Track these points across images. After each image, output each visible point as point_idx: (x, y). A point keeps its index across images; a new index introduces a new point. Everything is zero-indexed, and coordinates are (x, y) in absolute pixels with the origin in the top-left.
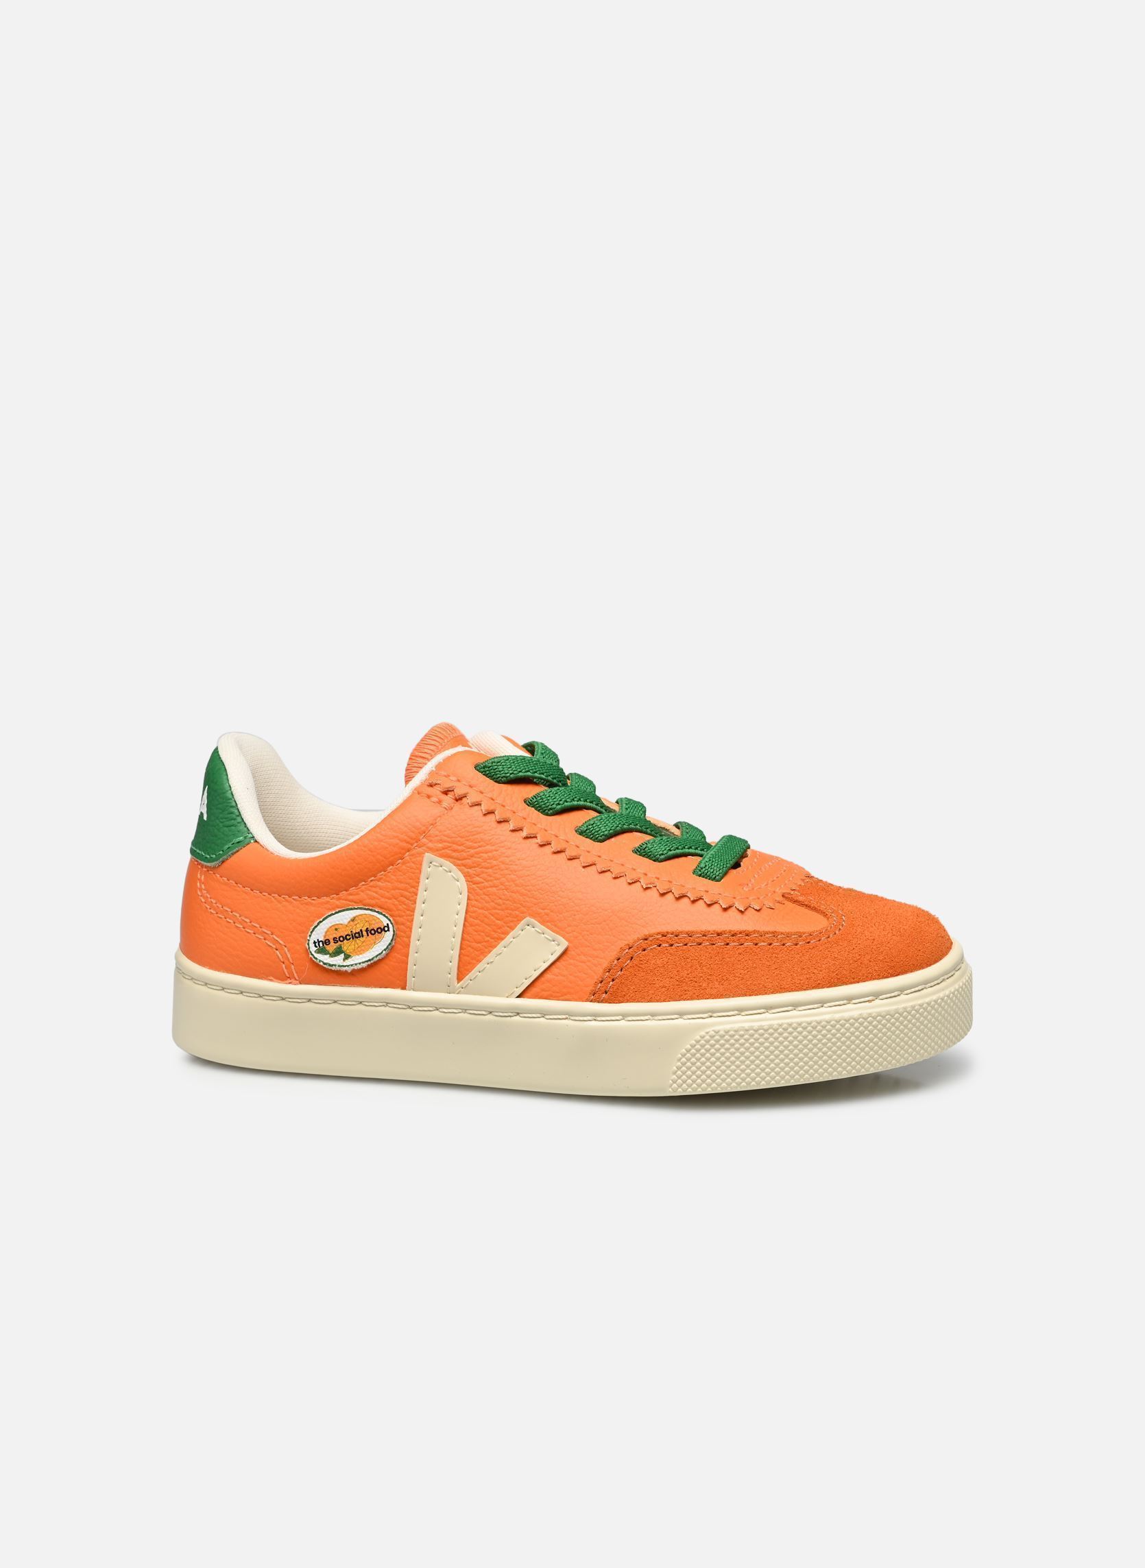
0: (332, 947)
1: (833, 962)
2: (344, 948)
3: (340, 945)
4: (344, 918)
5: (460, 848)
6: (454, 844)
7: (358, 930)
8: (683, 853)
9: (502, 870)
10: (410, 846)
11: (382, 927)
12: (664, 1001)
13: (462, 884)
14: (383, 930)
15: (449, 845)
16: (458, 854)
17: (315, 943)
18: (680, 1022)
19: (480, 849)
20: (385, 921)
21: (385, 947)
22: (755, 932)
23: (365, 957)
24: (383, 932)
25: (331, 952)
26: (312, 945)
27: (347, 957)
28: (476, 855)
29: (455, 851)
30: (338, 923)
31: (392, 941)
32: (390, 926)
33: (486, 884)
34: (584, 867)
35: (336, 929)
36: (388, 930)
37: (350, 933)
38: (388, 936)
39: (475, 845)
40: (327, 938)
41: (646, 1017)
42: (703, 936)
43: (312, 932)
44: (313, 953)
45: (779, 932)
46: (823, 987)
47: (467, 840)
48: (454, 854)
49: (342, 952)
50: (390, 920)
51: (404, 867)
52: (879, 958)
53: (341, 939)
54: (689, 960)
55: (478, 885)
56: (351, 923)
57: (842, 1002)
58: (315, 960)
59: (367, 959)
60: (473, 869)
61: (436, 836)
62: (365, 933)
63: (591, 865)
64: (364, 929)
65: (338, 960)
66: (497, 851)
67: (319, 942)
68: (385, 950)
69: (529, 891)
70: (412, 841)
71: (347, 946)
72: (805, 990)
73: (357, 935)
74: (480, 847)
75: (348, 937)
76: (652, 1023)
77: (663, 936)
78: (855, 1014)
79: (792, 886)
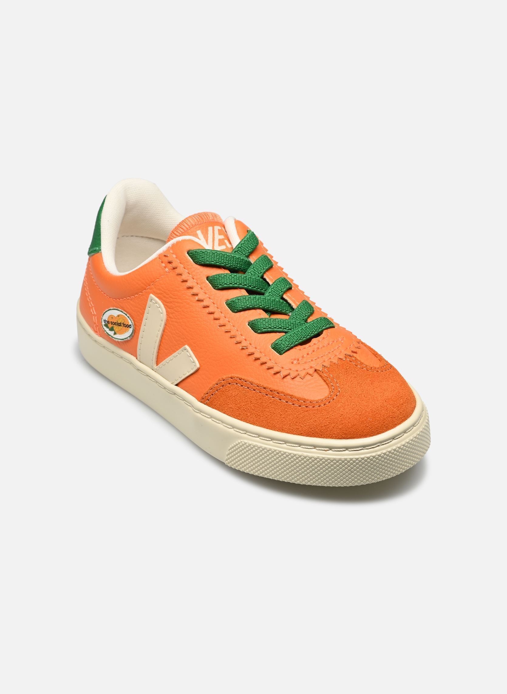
0: (110, 326)
1: (313, 423)
2: (114, 329)
3: (113, 326)
4: (115, 313)
5: (167, 296)
6: (165, 293)
7: (120, 322)
8: (273, 331)
9: (182, 315)
10: (146, 287)
11: (129, 325)
12: (230, 416)
13: (164, 316)
14: (129, 326)
15: (163, 293)
16: (165, 299)
17: (104, 320)
18: (232, 431)
19: (175, 300)
20: (130, 323)
21: (129, 335)
22: (282, 392)
23: (121, 337)
24: (129, 328)
25: (110, 328)
26: (103, 321)
27: (115, 334)
28: (173, 303)
29: (164, 297)
30: (113, 315)
31: (132, 333)
32: (132, 326)
33: (174, 320)
34: (220, 326)
35: (112, 318)
36: (131, 327)
37: (117, 322)
38: (131, 330)
39: (173, 297)
40: (109, 320)
41: (219, 422)
42: (257, 386)
43: (103, 315)
44: (103, 325)
45: (294, 396)
46: (303, 435)
47: (171, 293)
48: (164, 298)
49: (114, 330)
50: (132, 323)
51: (142, 297)
52: (339, 427)
53: (114, 323)
54: (246, 397)
55: (171, 319)
56: (118, 317)
57: (311, 447)
58: (103, 329)
59: (122, 338)
60: (170, 309)
61: (158, 286)
62: (122, 325)
63: (223, 326)
64: (122, 323)
65: (111, 333)
66: (182, 303)
67: (106, 321)
68: (129, 337)
69: (190, 331)
70: (147, 285)
71: (116, 328)
72: (294, 434)
73: (119, 324)
74: (175, 298)
75: (116, 324)
76: (221, 426)
77: (240, 379)
78: (316, 456)
79: (327, 364)
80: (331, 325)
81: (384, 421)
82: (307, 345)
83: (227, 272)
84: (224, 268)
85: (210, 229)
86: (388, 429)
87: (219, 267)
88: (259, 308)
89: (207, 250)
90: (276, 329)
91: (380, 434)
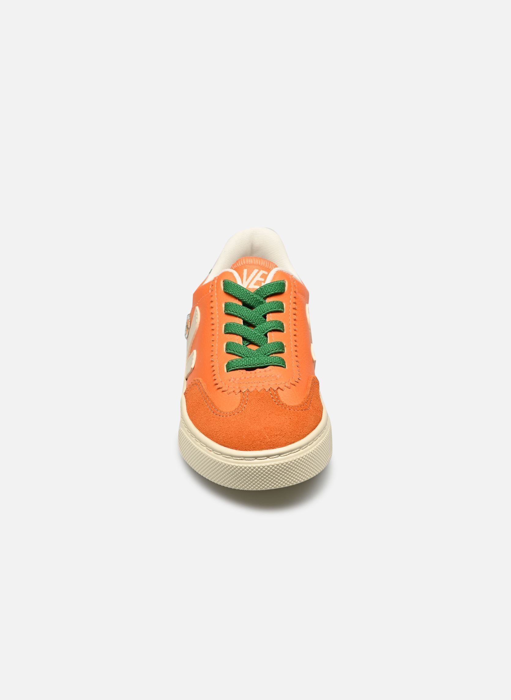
1: (212, 427)
12: (187, 408)
45: (214, 404)
46: (204, 435)
54: (196, 397)
57: (204, 445)
77: (200, 383)
79: (251, 390)
80: (284, 366)
81: (253, 442)
82: (249, 372)
83: (240, 304)
84: (240, 300)
85: (256, 271)
86: (254, 449)
87: (236, 298)
88: (240, 335)
89: (238, 285)
90: (237, 353)
91: (247, 450)
